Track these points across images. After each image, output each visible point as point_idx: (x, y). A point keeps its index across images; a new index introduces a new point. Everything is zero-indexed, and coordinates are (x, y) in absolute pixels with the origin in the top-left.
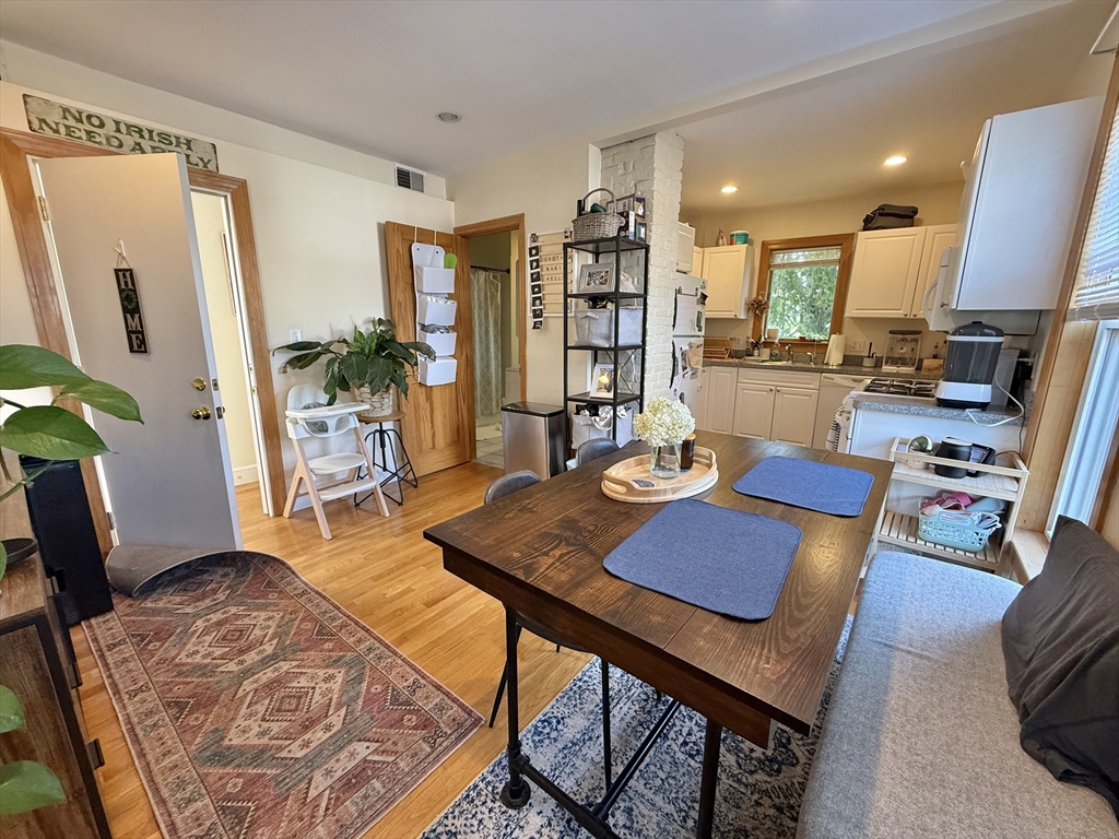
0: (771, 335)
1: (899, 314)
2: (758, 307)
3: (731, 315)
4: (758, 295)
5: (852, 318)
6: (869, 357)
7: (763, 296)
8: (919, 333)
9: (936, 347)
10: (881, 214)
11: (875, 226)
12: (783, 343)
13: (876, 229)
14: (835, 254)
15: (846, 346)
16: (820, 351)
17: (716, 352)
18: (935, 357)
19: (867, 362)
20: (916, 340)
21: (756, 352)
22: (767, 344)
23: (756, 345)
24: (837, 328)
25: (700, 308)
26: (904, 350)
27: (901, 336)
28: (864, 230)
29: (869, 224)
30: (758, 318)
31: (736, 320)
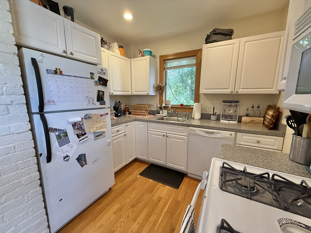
0: (168, 103)
1: (228, 91)
2: (160, 89)
3: (145, 93)
4: (160, 83)
5: (204, 94)
6: (213, 115)
7: (162, 83)
8: (238, 102)
9: (247, 110)
10: (214, 34)
11: (212, 40)
12: (173, 107)
13: (212, 42)
14: (193, 61)
15: (202, 109)
16: (190, 111)
17: (142, 112)
18: (247, 115)
19: (213, 118)
20: (237, 106)
21: (161, 112)
22: (166, 108)
23: (161, 108)
24: (197, 99)
25: (101, 88)
26: (231, 112)
27: (229, 104)
28: (206, 44)
29: (208, 40)
30: (161, 95)
31: (148, 96)
